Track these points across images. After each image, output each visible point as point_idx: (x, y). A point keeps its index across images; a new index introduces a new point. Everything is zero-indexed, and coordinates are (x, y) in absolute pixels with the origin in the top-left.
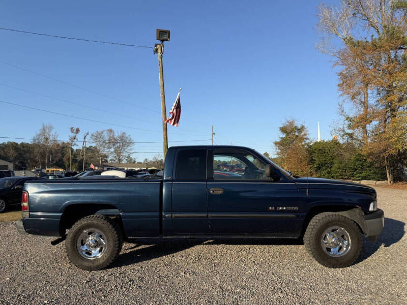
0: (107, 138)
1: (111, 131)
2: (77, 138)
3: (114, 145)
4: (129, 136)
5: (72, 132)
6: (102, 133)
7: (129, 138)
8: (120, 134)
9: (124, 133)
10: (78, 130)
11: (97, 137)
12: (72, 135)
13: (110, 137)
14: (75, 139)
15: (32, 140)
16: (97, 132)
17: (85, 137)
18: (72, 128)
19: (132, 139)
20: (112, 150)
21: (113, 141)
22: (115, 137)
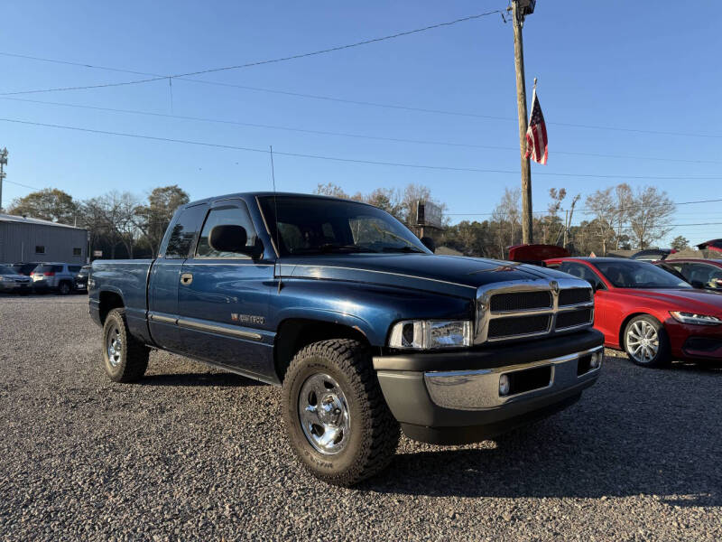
0: (616, 202)
1: (625, 187)
2: (561, 206)
3: (631, 215)
4: (664, 193)
5: (553, 197)
6: (607, 194)
7: (664, 198)
8: (643, 192)
9: (652, 189)
10: (563, 193)
11: (598, 201)
12: (554, 202)
13: (622, 200)
14: (557, 208)
15: (491, 216)
16: (598, 192)
17: (574, 204)
18: (553, 190)
19: (670, 200)
20: (629, 224)
21: (629, 208)
22: (634, 198)
